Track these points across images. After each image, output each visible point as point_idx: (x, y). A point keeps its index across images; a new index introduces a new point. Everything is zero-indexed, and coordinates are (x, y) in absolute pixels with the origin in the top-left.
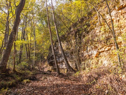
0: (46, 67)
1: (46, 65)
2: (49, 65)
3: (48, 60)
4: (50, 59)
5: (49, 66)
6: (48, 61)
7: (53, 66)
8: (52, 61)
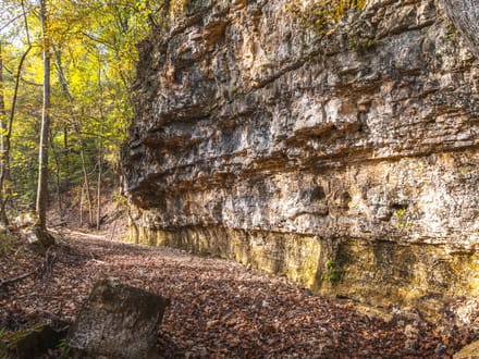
0: (119, 215)
1: (115, 205)
2: (135, 201)
3: (129, 167)
4: (139, 157)
5: (133, 207)
6: (129, 179)
7: (162, 206)
8: (154, 169)
